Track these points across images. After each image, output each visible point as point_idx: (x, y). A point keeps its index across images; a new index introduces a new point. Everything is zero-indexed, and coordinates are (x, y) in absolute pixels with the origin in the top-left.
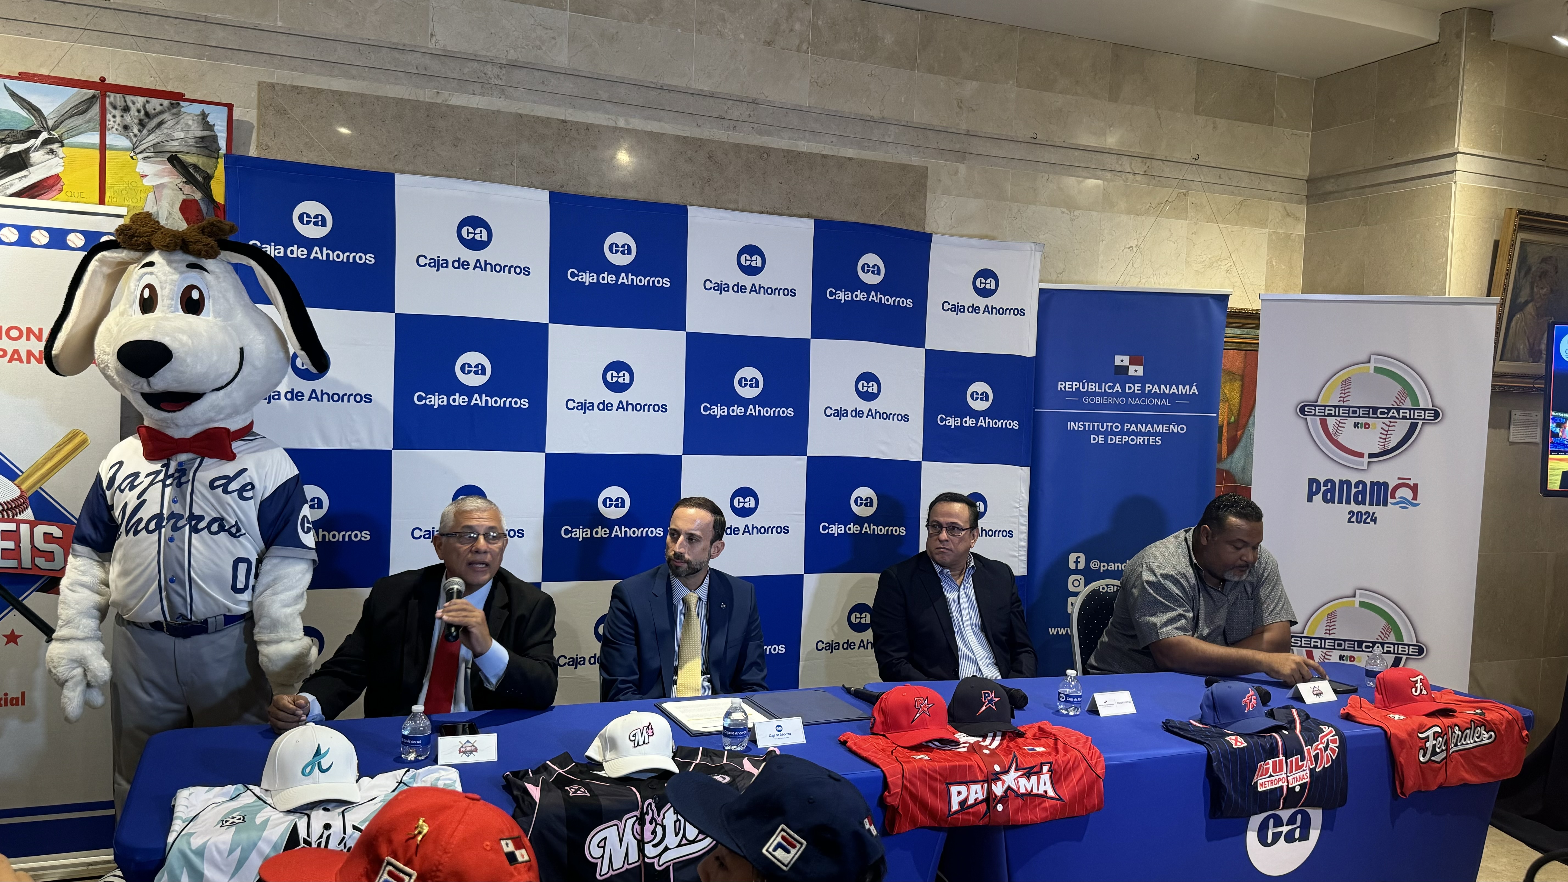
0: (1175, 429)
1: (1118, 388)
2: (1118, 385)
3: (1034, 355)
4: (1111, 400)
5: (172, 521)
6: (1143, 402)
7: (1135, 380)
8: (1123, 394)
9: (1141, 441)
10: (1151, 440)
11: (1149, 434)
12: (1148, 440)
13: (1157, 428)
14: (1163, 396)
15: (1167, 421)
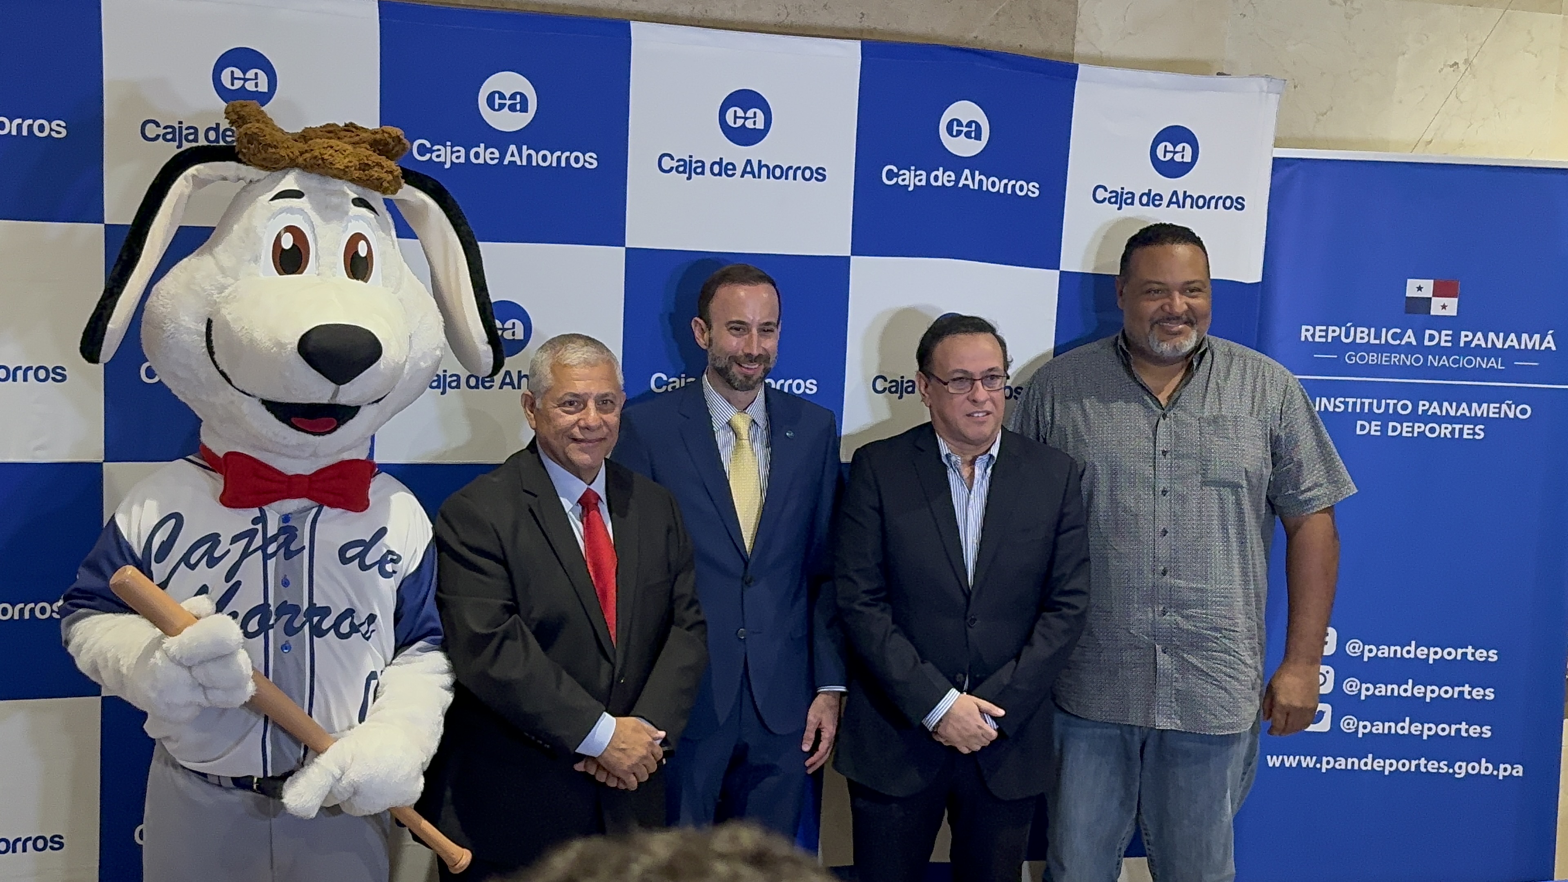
0: (1510, 410)
1: (1410, 337)
2: (1410, 332)
3: (1259, 279)
4: (1395, 359)
5: (286, 618)
6: (1456, 362)
7: (1441, 323)
8: (1420, 348)
9: (1447, 432)
10: (1466, 431)
11: (1463, 420)
12: (1461, 431)
13: (1477, 410)
14: (1493, 352)
15: (1498, 396)
